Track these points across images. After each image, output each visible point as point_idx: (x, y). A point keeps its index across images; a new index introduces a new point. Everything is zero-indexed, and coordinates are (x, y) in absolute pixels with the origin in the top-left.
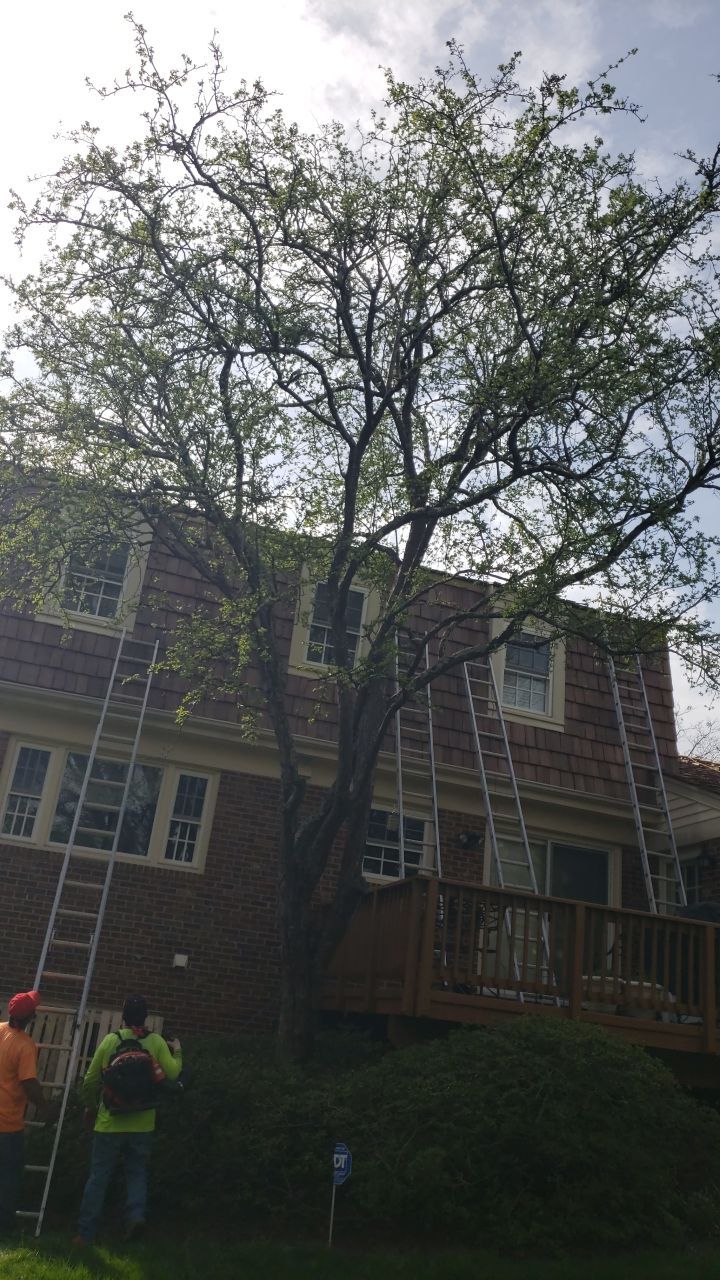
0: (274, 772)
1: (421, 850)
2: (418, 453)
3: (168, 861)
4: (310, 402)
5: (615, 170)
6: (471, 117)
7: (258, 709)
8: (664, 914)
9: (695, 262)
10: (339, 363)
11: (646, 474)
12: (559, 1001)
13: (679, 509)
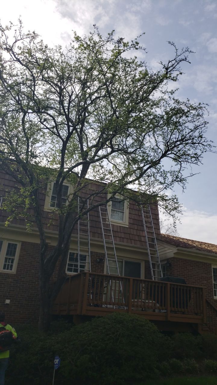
0: (38, 241)
1: (85, 264)
2: (85, 144)
3: (4, 270)
4: (51, 128)
5: (139, 66)
6: (100, 47)
7: (32, 222)
8: (156, 280)
9: (163, 93)
10: (60, 117)
11: (150, 153)
12: (125, 308)
13: (159, 163)
